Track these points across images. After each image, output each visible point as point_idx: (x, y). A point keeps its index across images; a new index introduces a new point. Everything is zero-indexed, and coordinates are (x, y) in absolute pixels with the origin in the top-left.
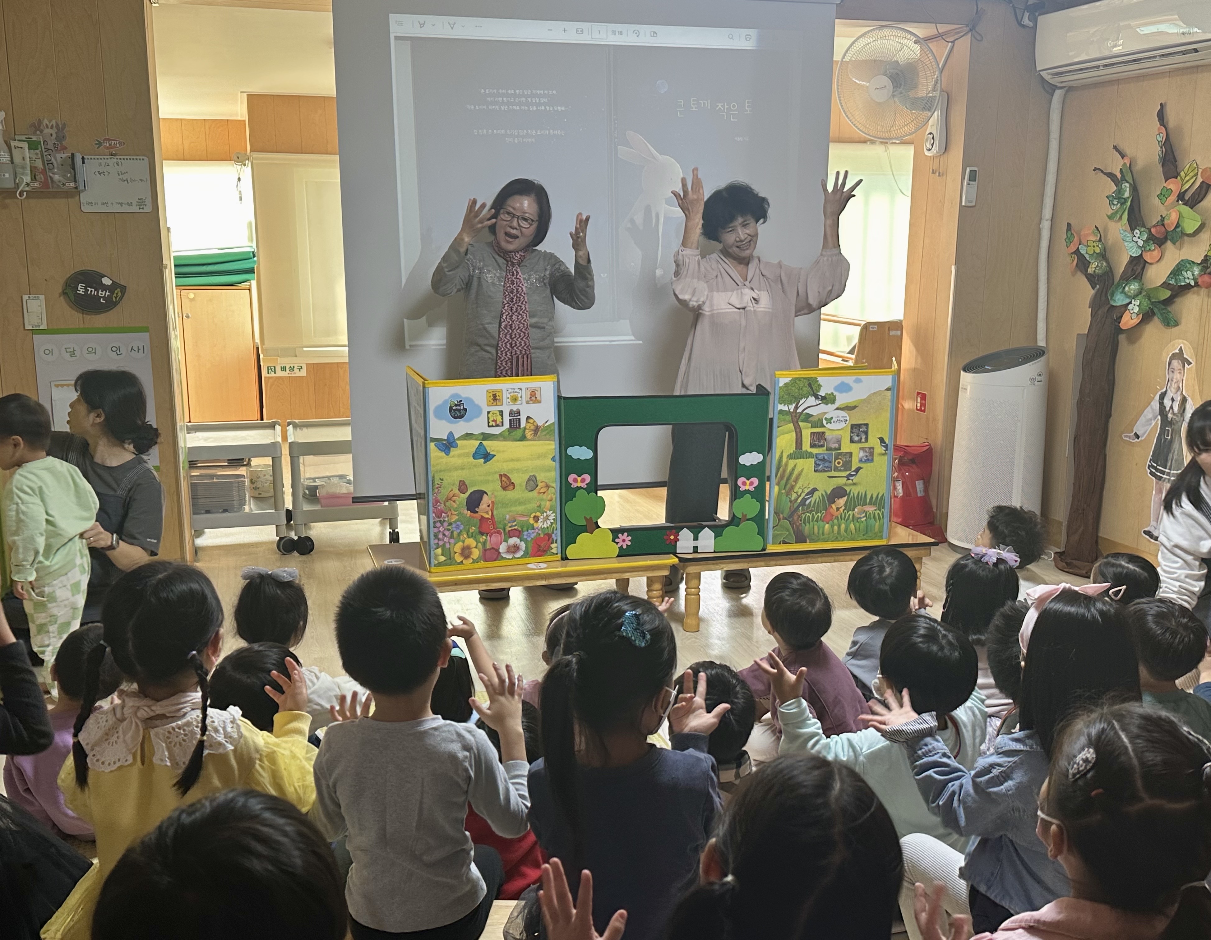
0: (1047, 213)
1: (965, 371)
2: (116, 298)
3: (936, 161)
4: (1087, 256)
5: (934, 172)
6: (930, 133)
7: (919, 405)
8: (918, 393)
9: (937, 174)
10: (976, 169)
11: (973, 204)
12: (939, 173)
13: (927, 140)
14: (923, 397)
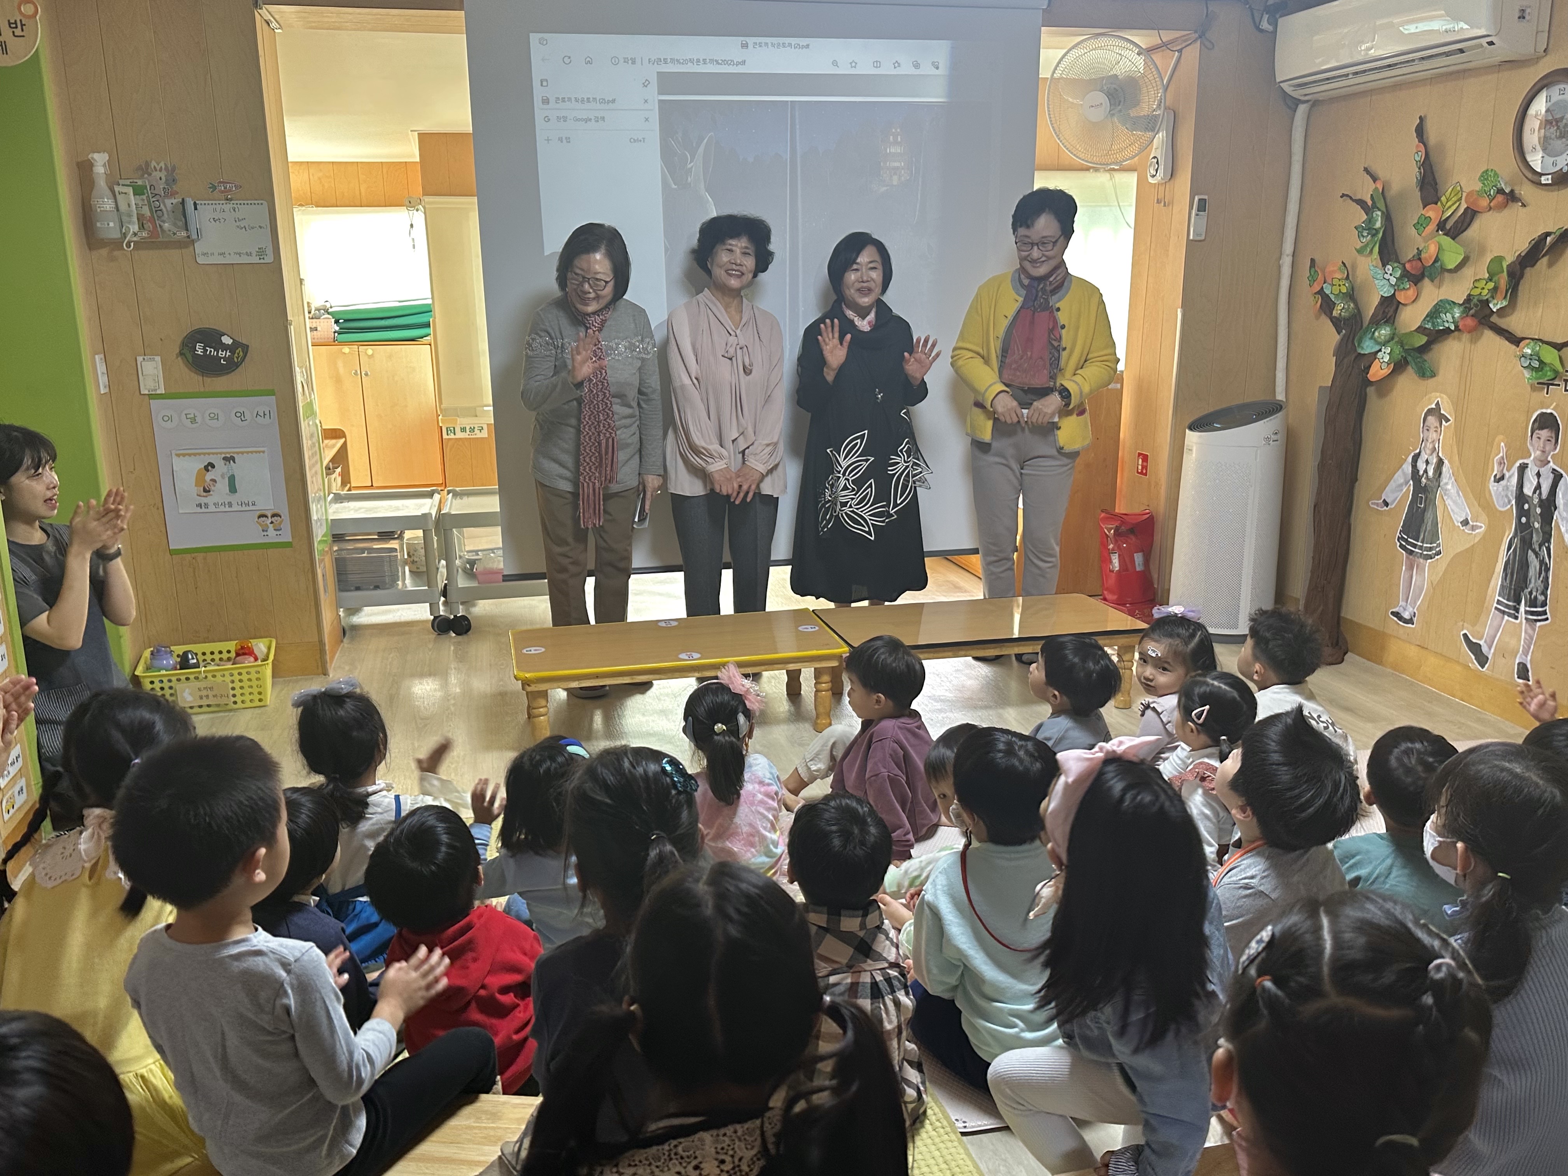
0: (1288, 248)
1: (1190, 429)
2: (237, 358)
3: (1161, 189)
4: (1332, 297)
5: (1158, 202)
6: (1155, 157)
7: (1140, 467)
8: (1140, 454)
9: (1163, 204)
10: (1206, 197)
11: (1203, 238)
12: (1165, 202)
13: (1151, 165)
14: (1145, 458)
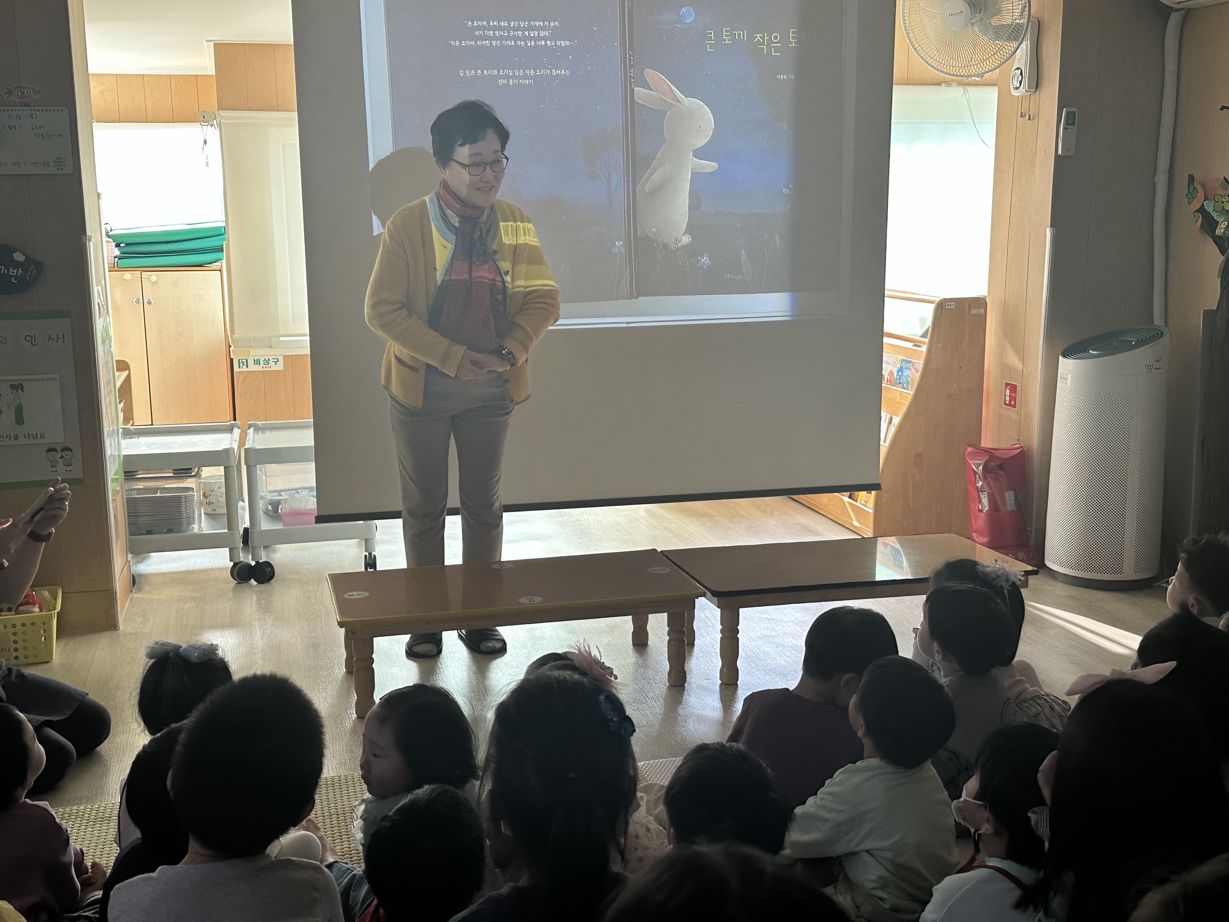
0: (1163, 163)
1: (1064, 356)
2: (30, 277)
3: (1026, 101)
4: (1215, 215)
5: (1022, 116)
6: (1018, 69)
7: (1008, 398)
8: (1007, 385)
9: (1027, 117)
10: (1075, 110)
11: (1072, 153)
12: (1030, 116)
13: (1013, 77)
14: (1013, 389)
